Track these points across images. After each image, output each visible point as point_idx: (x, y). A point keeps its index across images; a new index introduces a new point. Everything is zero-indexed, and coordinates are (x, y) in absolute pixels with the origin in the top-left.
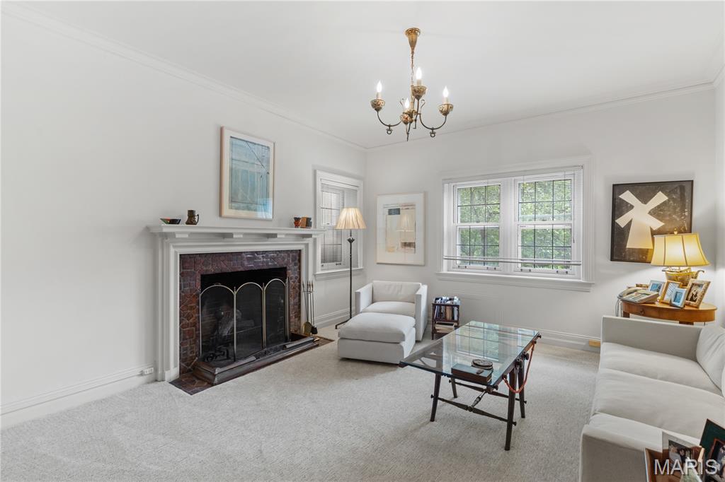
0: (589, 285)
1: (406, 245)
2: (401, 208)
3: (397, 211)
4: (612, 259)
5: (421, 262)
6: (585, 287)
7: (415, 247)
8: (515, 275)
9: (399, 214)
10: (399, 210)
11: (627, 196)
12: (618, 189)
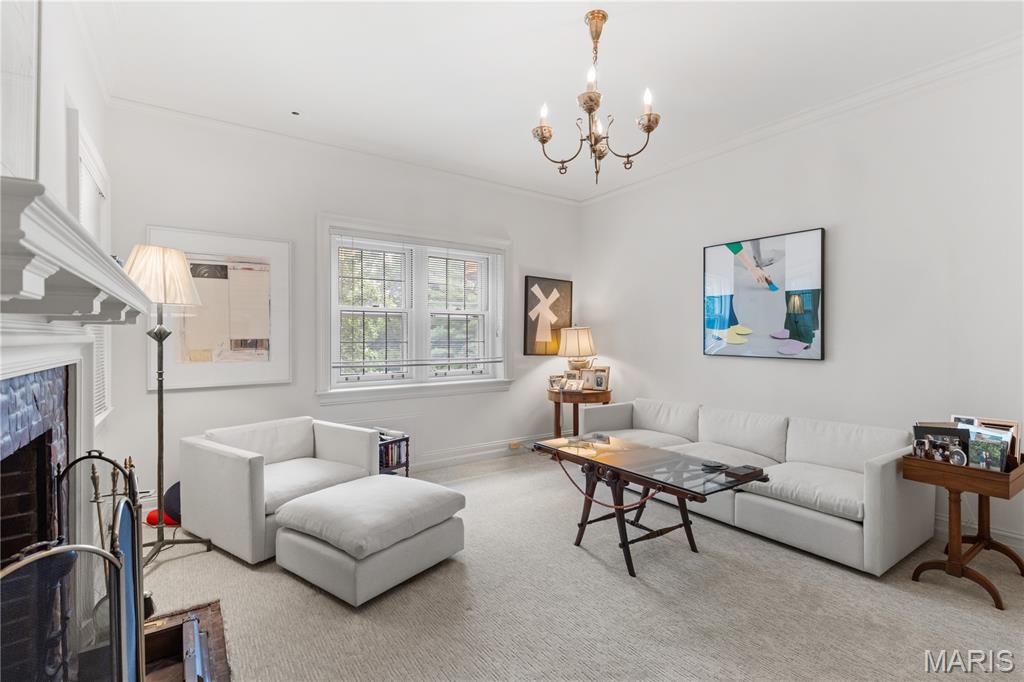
0: (509, 383)
1: (243, 344)
2: (230, 265)
3: (221, 272)
4: (525, 354)
5: (284, 377)
6: (505, 386)
7: (268, 349)
8: (432, 382)
9: (226, 277)
10: (224, 268)
11: (536, 289)
12: (529, 281)
